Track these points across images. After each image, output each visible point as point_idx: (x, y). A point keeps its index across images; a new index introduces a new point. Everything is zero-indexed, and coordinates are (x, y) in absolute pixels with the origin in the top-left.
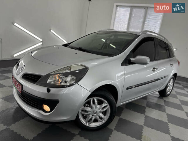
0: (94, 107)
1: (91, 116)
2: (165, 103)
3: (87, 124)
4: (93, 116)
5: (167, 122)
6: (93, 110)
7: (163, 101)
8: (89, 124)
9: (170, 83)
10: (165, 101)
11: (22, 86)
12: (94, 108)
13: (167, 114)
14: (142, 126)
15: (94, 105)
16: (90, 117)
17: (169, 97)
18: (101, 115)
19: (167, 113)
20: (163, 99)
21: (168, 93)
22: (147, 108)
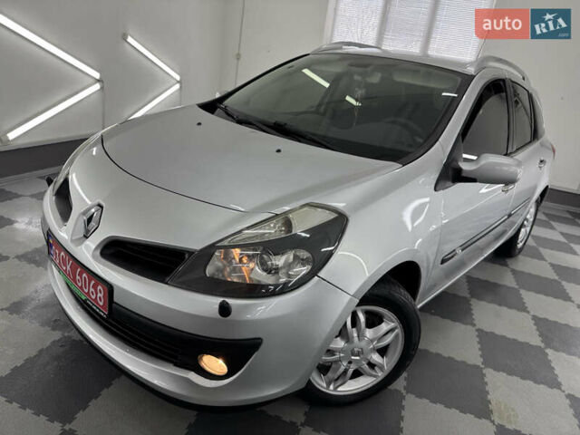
0: (355, 335)
1: (345, 363)
2: (515, 277)
3: (331, 387)
4: (350, 362)
5: (542, 345)
6: (352, 346)
7: (510, 273)
8: (335, 389)
10: (514, 272)
11: (110, 289)
12: (356, 339)
13: (534, 318)
14: (478, 367)
15: (354, 329)
16: (342, 369)
17: (520, 257)
18: (376, 358)
19: (532, 313)
20: (507, 265)
21: (521, 245)
22: (474, 302)
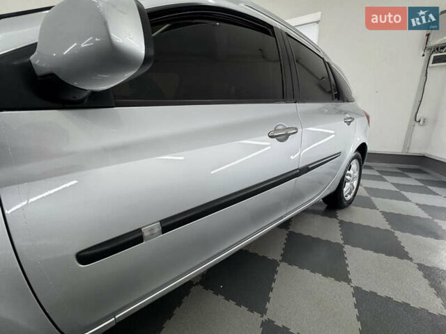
2: (342, 230)
7: (337, 225)
9: (351, 172)
10: (342, 224)
17: (352, 207)
19: (354, 283)
20: (336, 217)
21: (349, 197)
